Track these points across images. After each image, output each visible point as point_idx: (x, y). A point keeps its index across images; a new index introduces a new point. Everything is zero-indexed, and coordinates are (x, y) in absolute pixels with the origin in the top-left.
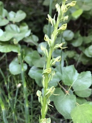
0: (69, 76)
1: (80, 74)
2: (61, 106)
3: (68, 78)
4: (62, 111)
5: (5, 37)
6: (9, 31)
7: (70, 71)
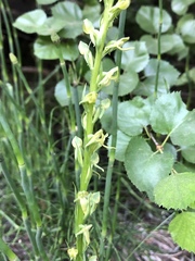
0: (166, 114)
1: (192, 113)
2: (140, 172)
3: (164, 117)
4: (140, 182)
5: (50, 27)
6: (60, 16)
7: (170, 105)
